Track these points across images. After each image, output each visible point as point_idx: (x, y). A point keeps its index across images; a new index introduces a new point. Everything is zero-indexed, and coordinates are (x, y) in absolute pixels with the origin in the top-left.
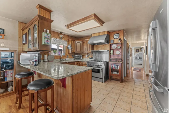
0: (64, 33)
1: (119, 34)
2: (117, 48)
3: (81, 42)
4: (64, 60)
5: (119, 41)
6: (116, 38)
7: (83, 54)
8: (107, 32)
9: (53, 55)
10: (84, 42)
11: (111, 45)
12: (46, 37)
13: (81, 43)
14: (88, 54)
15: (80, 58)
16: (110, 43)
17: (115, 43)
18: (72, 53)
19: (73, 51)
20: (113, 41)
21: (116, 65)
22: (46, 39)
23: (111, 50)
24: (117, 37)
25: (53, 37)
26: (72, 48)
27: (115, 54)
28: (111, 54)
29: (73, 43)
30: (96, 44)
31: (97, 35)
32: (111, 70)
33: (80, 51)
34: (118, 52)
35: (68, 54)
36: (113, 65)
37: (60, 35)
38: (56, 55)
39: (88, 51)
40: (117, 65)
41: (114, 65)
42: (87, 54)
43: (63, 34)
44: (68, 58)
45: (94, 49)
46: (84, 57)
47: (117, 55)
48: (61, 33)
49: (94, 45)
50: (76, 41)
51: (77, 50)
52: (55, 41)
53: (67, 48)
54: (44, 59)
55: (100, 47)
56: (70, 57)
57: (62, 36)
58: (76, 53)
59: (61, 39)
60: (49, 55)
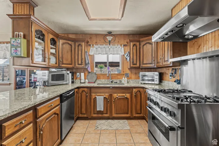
4: (118, 82)
9: (95, 73)
12: (14, 44)
13: (152, 44)
15: (153, 80)
19: (133, 64)
22: (14, 48)
25: (96, 43)
26: (130, 59)
29: (135, 47)
35: (128, 72)
44: (126, 78)
48: (110, 33)
49: (187, 42)
50: (142, 41)
51: (145, 62)
52: (99, 49)
53: (125, 59)
54: (80, 79)
55: (205, 43)
56: (133, 76)
57: (112, 37)
58: (142, 69)
59: (110, 44)
60: (89, 72)
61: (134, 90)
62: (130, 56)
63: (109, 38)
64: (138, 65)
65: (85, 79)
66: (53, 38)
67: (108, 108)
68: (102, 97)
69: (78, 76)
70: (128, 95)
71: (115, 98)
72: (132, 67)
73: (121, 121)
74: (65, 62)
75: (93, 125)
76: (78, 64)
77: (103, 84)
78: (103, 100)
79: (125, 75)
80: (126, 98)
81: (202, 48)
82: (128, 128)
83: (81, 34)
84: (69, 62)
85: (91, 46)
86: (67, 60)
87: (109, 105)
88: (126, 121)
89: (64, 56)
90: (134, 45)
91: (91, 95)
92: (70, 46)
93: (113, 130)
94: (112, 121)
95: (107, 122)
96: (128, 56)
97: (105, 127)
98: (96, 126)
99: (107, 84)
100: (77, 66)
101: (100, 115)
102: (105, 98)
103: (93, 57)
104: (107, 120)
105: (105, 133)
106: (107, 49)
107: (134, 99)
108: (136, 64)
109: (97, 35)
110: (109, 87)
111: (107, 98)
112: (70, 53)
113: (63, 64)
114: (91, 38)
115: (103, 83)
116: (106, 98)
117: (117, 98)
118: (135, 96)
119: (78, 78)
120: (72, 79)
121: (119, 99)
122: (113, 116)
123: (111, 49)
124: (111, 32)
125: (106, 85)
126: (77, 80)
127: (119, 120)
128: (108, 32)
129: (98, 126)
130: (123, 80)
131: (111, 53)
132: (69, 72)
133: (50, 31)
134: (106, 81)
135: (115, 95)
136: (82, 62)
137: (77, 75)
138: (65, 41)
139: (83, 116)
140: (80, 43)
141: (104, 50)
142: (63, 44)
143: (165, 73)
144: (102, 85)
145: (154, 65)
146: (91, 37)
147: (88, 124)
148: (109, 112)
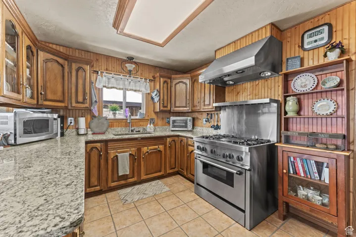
0: (138, 58)
1: (333, 23)
2: (319, 89)
3: (188, 82)
4: (141, 130)
5: (333, 56)
6: (315, 44)
7: (196, 115)
8: (269, 28)
9: (106, 119)
10: (195, 81)
11: (287, 78)
13: (186, 84)
14: (210, 114)
15: (186, 127)
16: (284, 71)
17: (306, 66)
18: (162, 111)
19: (164, 107)
20: (299, 63)
21: (313, 162)
23: (288, 99)
24: (322, 39)
25: (107, 70)
26: (160, 99)
27: (306, 112)
28: (286, 113)
29: (165, 85)
30: (231, 83)
31: (231, 50)
32: (286, 178)
33: (186, 107)
34: (324, 106)
35: (154, 116)
36: (298, 159)
37: (127, 65)
38: (118, 117)
39: (204, 105)
40: (316, 162)
41: (302, 160)
42: (205, 115)
43: (135, 63)
44: (152, 125)
45: (227, 99)
46: (198, 123)
47: (318, 117)
48: (131, 60)
49: (225, 87)
50: (175, 79)
51: (177, 105)
52: (113, 80)
53: (150, 98)
54: (77, 129)
55: (244, 90)
56: (160, 122)
57: (134, 66)
58: (173, 112)
59: (130, 74)
60: (95, 117)
61: (168, 139)
62: (160, 95)
63: (130, 67)
64: (169, 108)
65: (87, 128)
66: (29, 46)
67: (136, 168)
68: (127, 154)
69: (71, 123)
70: (161, 147)
71: (144, 152)
72: (162, 110)
73: (154, 183)
74: (50, 96)
75: (114, 199)
76: (77, 102)
77: (120, 135)
78: (128, 158)
79: (149, 122)
80: (159, 151)
81: (241, 95)
82: (167, 189)
83: (79, 49)
84: (59, 96)
85: (98, 73)
86: (55, 93)
87: (136, 164)
88: (160, 182)
89: (48, 84)
90: (165, 82)
91: (107, 153)
92: (60, 68)
93: (151, 198)
94: (140, 186)
95: (134, 190)
96: (157, 95)
97: (136, 198)
98: (122, 200)
99: (126, 134)
100: (74, 104)
101: (123, 182)
102: (130, 154)
103: (100, 91)
104: (133, 187)
105: (141, 204)
106: (127, 83)
107: (168, 152)
108: (167, 107)
109: (108, 58)
110: (136, 139)
111: (134, 154)
112: (59, 80)
113: (46, 100)
114: (97, 60)
115: (119, 133)
116: (132, 155)
117: (148, 152)
118: (169, 147)
119: (71, 127)
120: (62, 128)
121: (150, 154)
122: (142, 178)
123: (131, 83)
124: (133, 58)
125: (125, 136)
126: (68, 130)
127: (150, 183)
128: (128, 58)
129: (125, 198)
130: (148, 128)
131: (131, 88)
132: (55, 116)
133: (26, 30)
134: (123, 129)
135: (145, 149)
136: (84, 99)
137: (69, 122)
138: (51, 56)
139: (93, 191)
140: (81, 65)
141: (121, 82)
142: (46, 61)
143: (197, 118)
144: (127, 137)
145: (188, 109)
146: (98, 58)
147: (105, 200)
148: (136, 174)
